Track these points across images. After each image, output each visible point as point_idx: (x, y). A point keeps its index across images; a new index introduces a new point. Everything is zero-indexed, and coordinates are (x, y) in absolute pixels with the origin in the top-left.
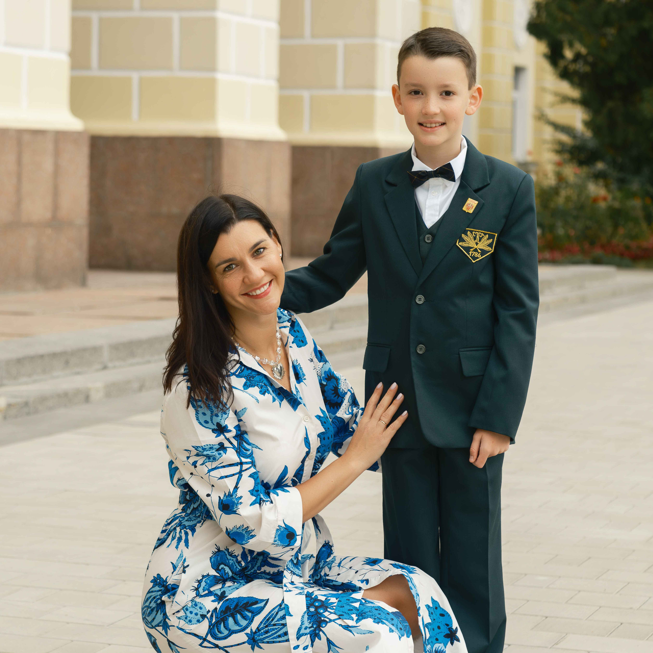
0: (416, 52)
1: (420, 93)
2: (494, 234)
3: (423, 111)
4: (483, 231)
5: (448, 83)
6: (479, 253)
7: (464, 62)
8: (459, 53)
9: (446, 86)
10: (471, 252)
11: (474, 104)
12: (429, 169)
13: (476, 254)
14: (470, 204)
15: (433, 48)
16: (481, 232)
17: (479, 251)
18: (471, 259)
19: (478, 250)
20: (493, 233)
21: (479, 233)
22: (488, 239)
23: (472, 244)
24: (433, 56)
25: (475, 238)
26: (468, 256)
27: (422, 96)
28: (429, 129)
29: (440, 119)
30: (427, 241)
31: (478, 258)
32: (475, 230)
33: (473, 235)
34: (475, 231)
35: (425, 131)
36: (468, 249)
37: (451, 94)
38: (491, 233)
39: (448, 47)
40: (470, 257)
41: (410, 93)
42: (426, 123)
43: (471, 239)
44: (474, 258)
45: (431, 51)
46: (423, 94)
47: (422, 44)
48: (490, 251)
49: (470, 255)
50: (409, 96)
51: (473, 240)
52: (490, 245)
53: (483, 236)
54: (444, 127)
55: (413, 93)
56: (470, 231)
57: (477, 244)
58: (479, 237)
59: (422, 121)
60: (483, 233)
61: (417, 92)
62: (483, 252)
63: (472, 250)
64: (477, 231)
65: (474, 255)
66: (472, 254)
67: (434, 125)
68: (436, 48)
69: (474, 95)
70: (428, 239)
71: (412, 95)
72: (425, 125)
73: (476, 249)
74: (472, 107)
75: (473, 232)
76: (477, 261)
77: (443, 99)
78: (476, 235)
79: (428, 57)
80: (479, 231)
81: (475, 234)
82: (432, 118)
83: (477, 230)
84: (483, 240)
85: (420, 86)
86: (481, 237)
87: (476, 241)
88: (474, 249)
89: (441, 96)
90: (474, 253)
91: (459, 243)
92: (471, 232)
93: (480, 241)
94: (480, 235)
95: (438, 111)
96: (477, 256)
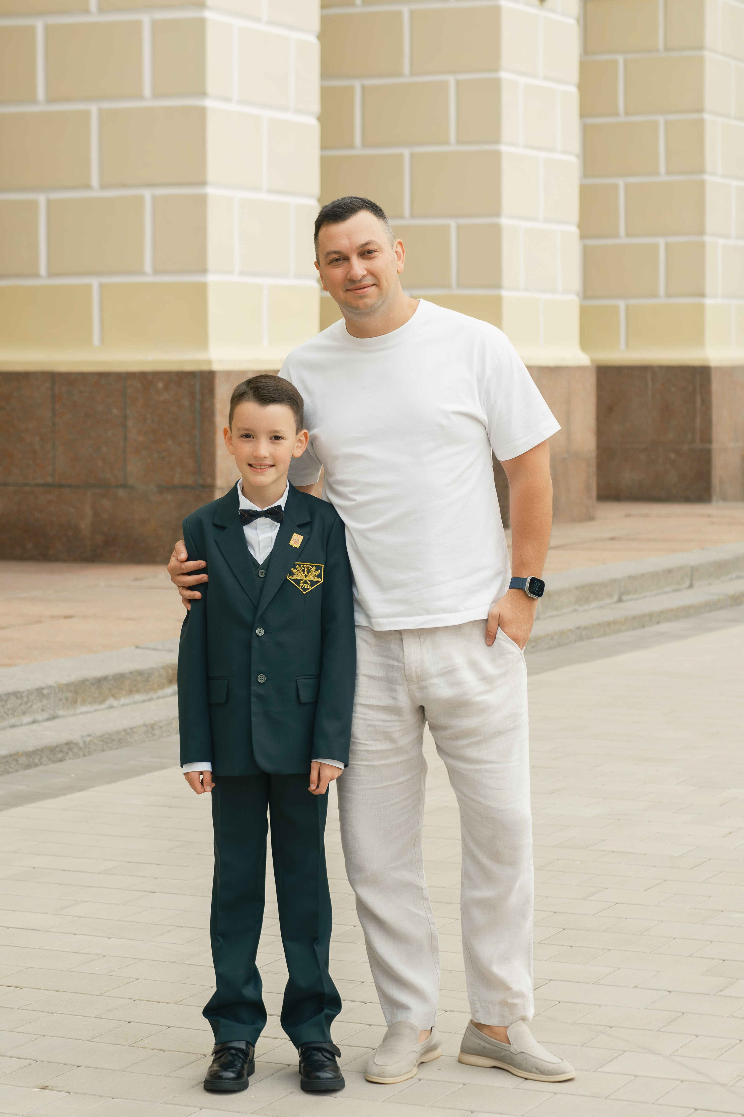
0: (249, 398)
1: (251, 437)
2: (321, 565)
3: (254, 454)
4: (311, 564)
5: (278, 429)
6: (308, 584)
7: (293, 409)
8: (289, 400)
9: (276, 432)
10: (301, 585)
11: (300, 448)
12: (259, 509)
13: (306, 586)
14: (296, 539)
15: (265, 396)
16: (309, 565)
17: (309, 583)
18: (302, 590)
19: (308, 581)
20: (319, 565)
21: (307, 566)
22: (316, 570)
23: (301, 576)
24: (265, 403)
25: (304, 571)
26: (299, 588)
27: (253, 439)
28: (259, 470)
29: (269, 462)
30: (260, 576)
31: (308, 589)
32: (303, 563)
33: (301, 568)
34: (303, 565)
35: (256, 472)
36: (298, 582)
37: (280, 439)
38: (318, 565)
39: (279, 395)
40: (301, 589)
41: (242, 436)
42: (256, 465)
43: (300, 572)
44: (305, 589)
45: (263, 399)
46: (254, 438)
47: (254, 392)
48: (320, 581)
49: (301, 587)
50: (242, 439)
51: (302, 572)
52: (319, 576)
53: (311, 568)
54: (273, 469)
55: (244, 436)
56: (298, 564)
57: (306, 576)
58: (307, 569)
59: (251, 463)
60: (311, 565)
61: (248, 436)
62: (313, 583)
63: (302, 582)
64: (305, 565)
65: (304, 587)
66: (302, 586)
67: (263, 467)
68: (268, 396)
69: (301, 439)
70: (262, 574)
71: (244, 438)
72: (254, 466)
73: (306, 580)
74: (299, 450)
75: (302, 566)
76: (307, 592)
77: (273, 443)
78: (305, 568)
79: (260, 404)
80: (307, 564)
81: (303, 567)
82: (262, 461)
83: (305, 563)
84: (311, 572)
85: (252, 430)
86: (309, 569)
87: (305, 573)
88: (304, 581)
89: (271, 440)
90: (304, 584)
91: (289, 577)
92: (300, 565)
93: (308, 573)
94: (308, 567)
95: (267, 455)
96: (307, 587)
